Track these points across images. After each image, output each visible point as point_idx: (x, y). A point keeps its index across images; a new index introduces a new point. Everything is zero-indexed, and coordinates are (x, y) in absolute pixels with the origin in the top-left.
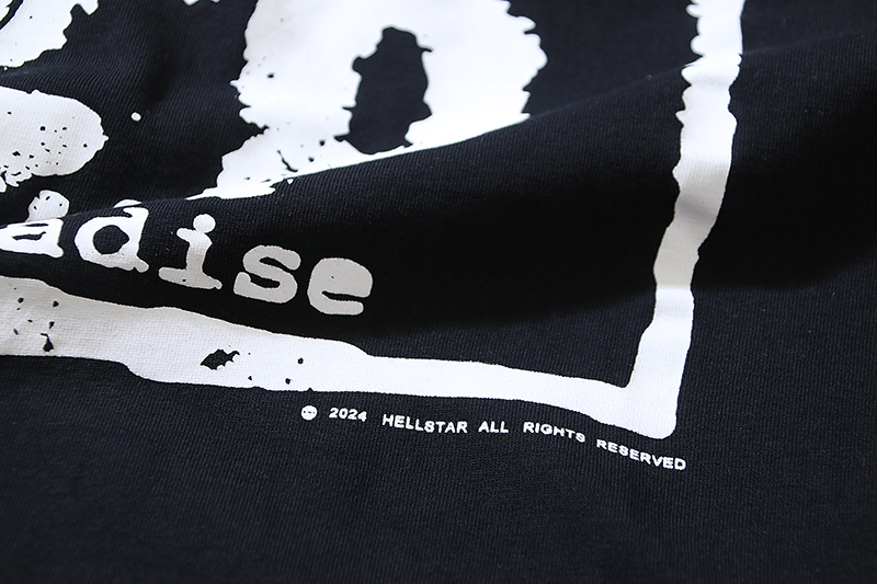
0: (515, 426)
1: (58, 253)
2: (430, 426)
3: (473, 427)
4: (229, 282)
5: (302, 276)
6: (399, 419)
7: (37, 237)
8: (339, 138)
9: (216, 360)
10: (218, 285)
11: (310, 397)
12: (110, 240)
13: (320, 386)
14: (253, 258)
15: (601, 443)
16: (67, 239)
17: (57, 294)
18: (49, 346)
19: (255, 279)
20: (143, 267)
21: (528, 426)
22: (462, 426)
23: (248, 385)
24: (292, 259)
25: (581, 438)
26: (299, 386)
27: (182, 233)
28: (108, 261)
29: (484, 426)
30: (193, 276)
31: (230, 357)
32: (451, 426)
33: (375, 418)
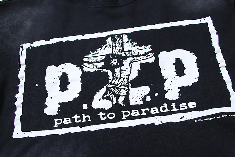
0: (221, 116)
1: (159, 112)
2: (210, 119)
3: (216, 118)
4: (179, 109)
5: (187, 105)
6: (206, 119)
7: (156, 111)
8: (176, 76)
9: (182, 118)
10: (178, 110)
11: (195, 119)
12: (164, 109)
13: (195, 117)
14: (181, 105)
15: (232, 115)
16: (159, 110)
17: (161, 116)
18: (162, 122)
19: (182, 108)
20: (169, 111)
21: (223, 116)
22: (214, 118)
23: (187, 120)
24: (185, 104)
25: (229, 115)
26: (193, 118)
27: (172, 106)
28: (165, 111)
29: (217, 117)
30: (175, 109)
31: (183, 117)
32: (213, 118)
33: (204, 120)
